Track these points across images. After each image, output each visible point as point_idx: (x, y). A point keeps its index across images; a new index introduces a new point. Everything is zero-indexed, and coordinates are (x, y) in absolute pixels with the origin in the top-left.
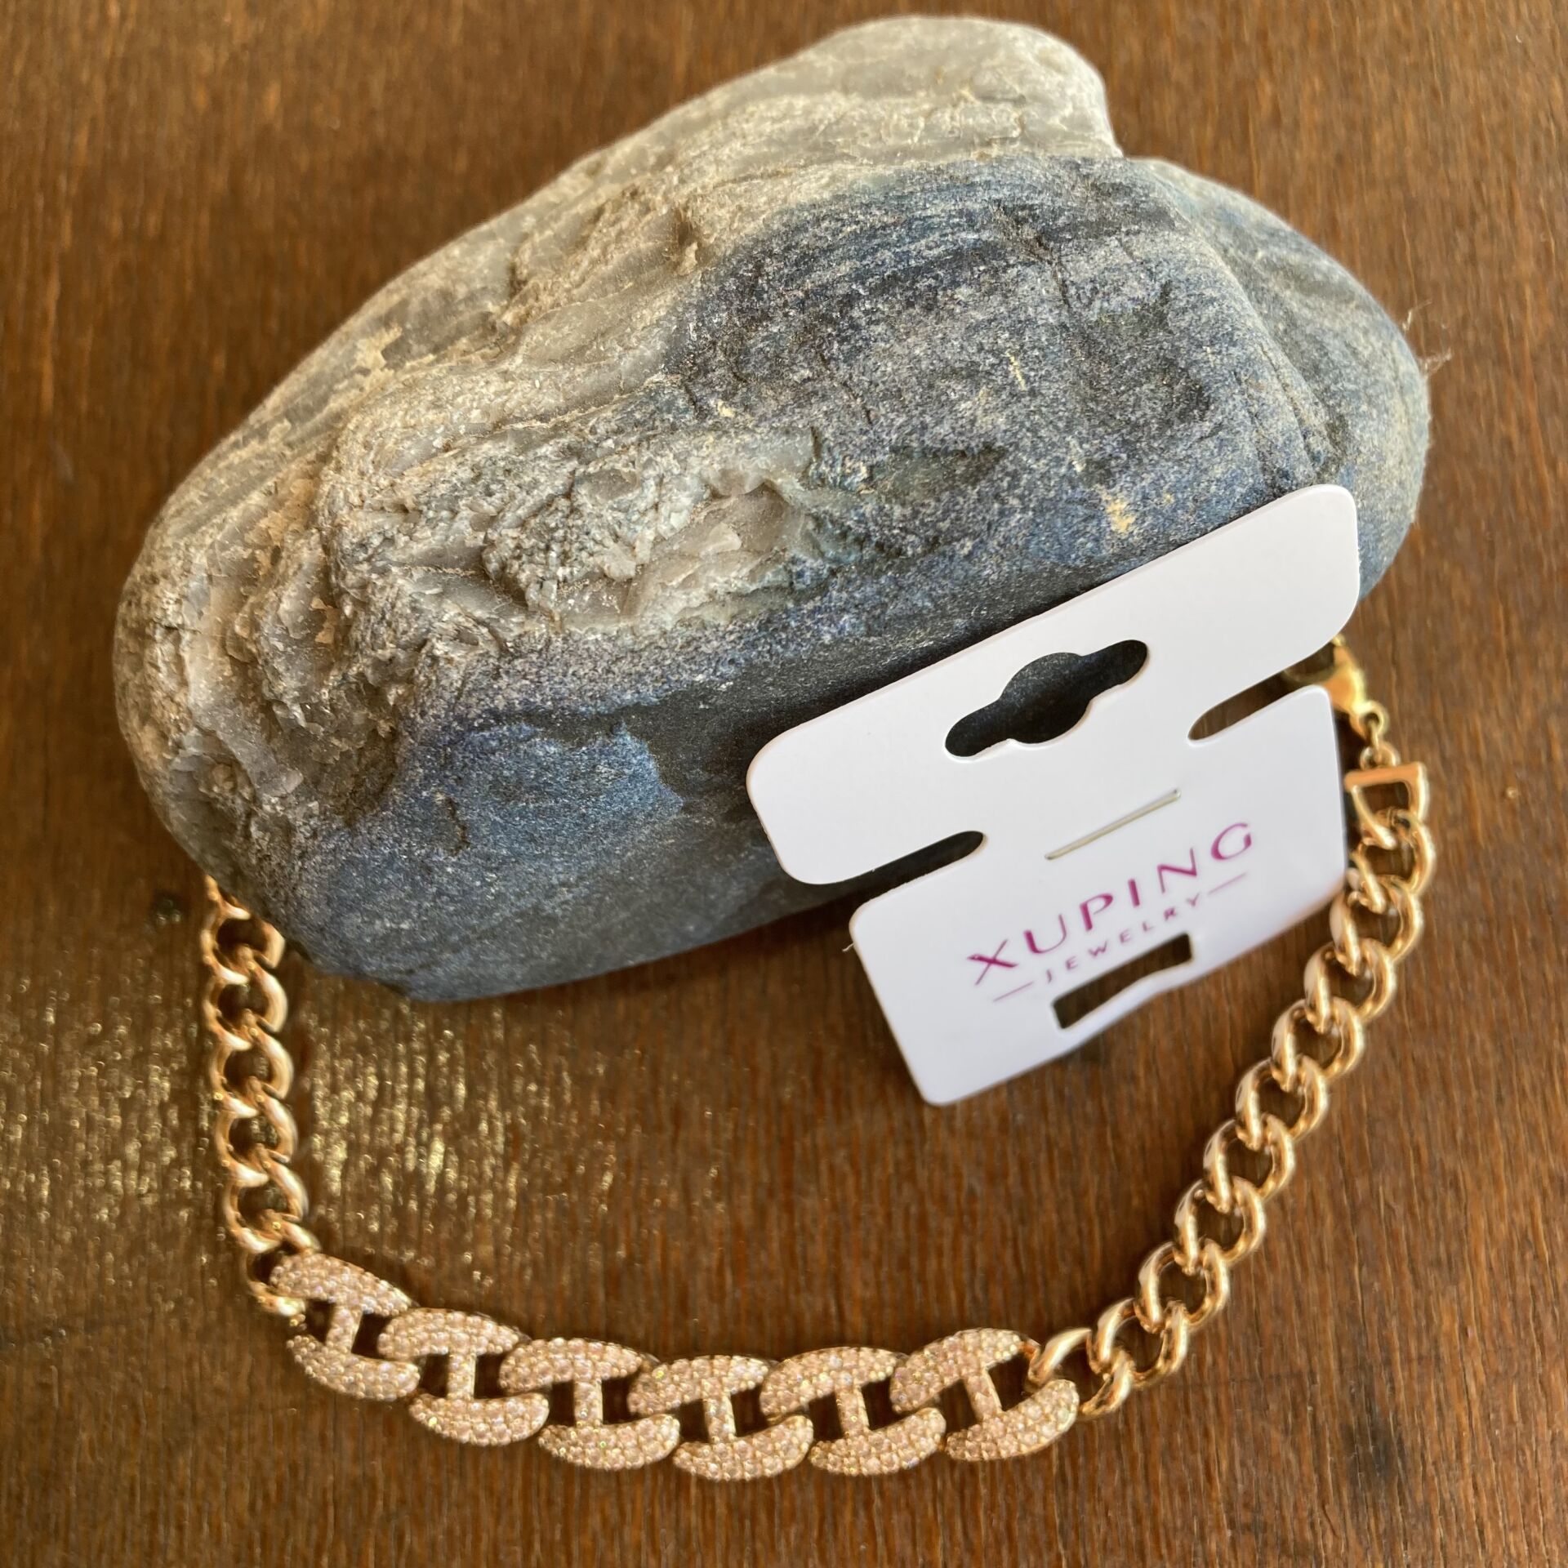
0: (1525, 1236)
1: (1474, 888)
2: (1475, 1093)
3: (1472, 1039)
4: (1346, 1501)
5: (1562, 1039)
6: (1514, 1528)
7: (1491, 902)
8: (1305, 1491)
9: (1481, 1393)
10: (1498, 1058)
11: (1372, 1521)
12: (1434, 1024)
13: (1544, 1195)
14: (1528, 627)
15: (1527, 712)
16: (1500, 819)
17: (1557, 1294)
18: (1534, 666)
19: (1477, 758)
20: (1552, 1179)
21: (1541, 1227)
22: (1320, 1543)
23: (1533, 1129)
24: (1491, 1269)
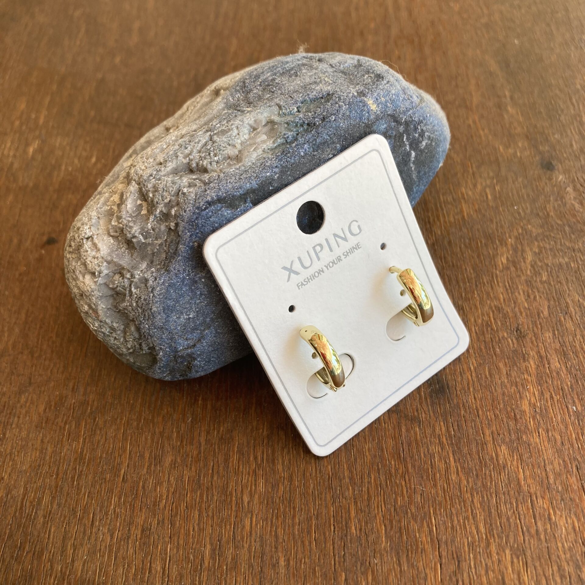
0: (488, 323)
1: (465, 230)
2: (468, 284)
3: (466, 269)
4: (429, 403)
5: (496, 269)
6: (489, 410)
7: (470, 234)
8: (414, 400)
9: (475, 369)
10: (475, 274)
11: (439, 409)
12: (453, 265)
13: (493, 312)
14: (478, 167)
15: (479, 187)
16: (472, 213)
17: (499, 340)
18: (481, 176)
19: (464, 199)
20: (495, 307)
21: (493, 321)
22: (420, 416)
23: (488, 294)
24: (476, 333)
